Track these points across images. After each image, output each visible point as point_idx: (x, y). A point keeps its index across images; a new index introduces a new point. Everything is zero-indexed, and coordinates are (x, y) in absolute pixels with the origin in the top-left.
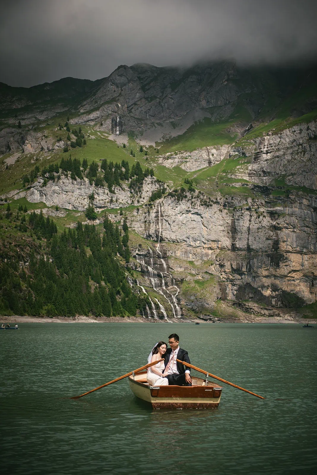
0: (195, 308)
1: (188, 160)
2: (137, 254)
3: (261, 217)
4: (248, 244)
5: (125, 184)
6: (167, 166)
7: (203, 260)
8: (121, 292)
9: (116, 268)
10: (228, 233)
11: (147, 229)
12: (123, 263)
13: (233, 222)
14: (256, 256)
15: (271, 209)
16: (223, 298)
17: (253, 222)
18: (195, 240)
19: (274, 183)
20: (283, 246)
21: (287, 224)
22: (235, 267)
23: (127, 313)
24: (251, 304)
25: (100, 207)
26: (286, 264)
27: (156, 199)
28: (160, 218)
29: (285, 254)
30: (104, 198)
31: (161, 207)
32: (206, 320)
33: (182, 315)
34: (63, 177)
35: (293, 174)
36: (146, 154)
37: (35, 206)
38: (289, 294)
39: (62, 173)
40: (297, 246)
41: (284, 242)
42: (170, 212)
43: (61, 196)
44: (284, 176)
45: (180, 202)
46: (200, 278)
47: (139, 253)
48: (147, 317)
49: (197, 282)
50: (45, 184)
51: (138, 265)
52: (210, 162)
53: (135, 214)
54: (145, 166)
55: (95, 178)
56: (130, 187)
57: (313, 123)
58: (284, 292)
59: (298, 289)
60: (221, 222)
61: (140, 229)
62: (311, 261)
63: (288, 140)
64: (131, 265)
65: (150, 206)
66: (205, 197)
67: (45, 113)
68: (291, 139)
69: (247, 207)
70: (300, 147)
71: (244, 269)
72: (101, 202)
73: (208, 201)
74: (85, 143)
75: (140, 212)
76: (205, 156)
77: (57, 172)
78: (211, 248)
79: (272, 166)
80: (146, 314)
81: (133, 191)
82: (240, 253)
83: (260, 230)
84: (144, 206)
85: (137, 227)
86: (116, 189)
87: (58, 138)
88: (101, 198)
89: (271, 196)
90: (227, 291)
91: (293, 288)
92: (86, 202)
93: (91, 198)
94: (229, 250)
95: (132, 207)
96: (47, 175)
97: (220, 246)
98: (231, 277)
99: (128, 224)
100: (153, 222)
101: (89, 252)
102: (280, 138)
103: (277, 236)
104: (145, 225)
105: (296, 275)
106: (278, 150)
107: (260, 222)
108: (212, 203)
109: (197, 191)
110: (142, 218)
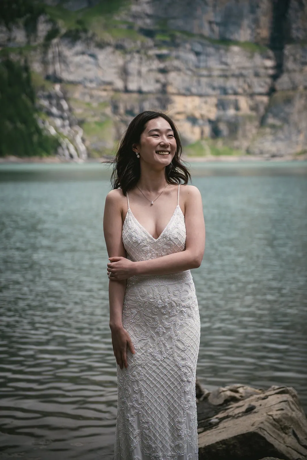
0: (98, 147)
2: (42, 95)
3: (150, 60)
4: (139, 86)
5: (21, 22)
7: (100, 102)
9: (26, 109)
10: (122, 75)
11: (46, 69)
12: (30, 103)
13: (125, 64)
14: (147, 98)
15: (158, 52)
16: (119, 138)
17: (143, 64)
18: (91, 81)
19: (157, 27)
20: (171, 89)
21: (173, 67)
26: (173, 105)
27: (51, 38)
28: (57, 58)
29: (171, 96)
30: (3, 35)
31: (58, 47)
33: (88, 154)
40: (183, 89)
41: (171, 84)
42: (67, 54)
44: (166, 20)
45: (78, 43)
46: (98, 119)
49: (96, 122)
51: (44, 107)
53: (33, 54)
56: (25, 26)
60: (114, 65)
61: (39, 70)
62: (193, 103)
64: (38, 105)
69: (137, 49)
73: (101, 42)
78: (105, 90)
79: (155, 9)
82: (133, 95)
83: (150, 73)
84: (41, 46)
89: (156, 39)
90: (121, 132)
94: (122, 92)
95: (29, 46)
97: (114, 88)
98: (125, 118)
99: (29, 65)
100: (51, 63)
103: (166, 78)
104: (45, 65)
105: (181, 117)
107: (151, 65)
108: (105, 45)
109: (91, 32)
110: (41, 58)
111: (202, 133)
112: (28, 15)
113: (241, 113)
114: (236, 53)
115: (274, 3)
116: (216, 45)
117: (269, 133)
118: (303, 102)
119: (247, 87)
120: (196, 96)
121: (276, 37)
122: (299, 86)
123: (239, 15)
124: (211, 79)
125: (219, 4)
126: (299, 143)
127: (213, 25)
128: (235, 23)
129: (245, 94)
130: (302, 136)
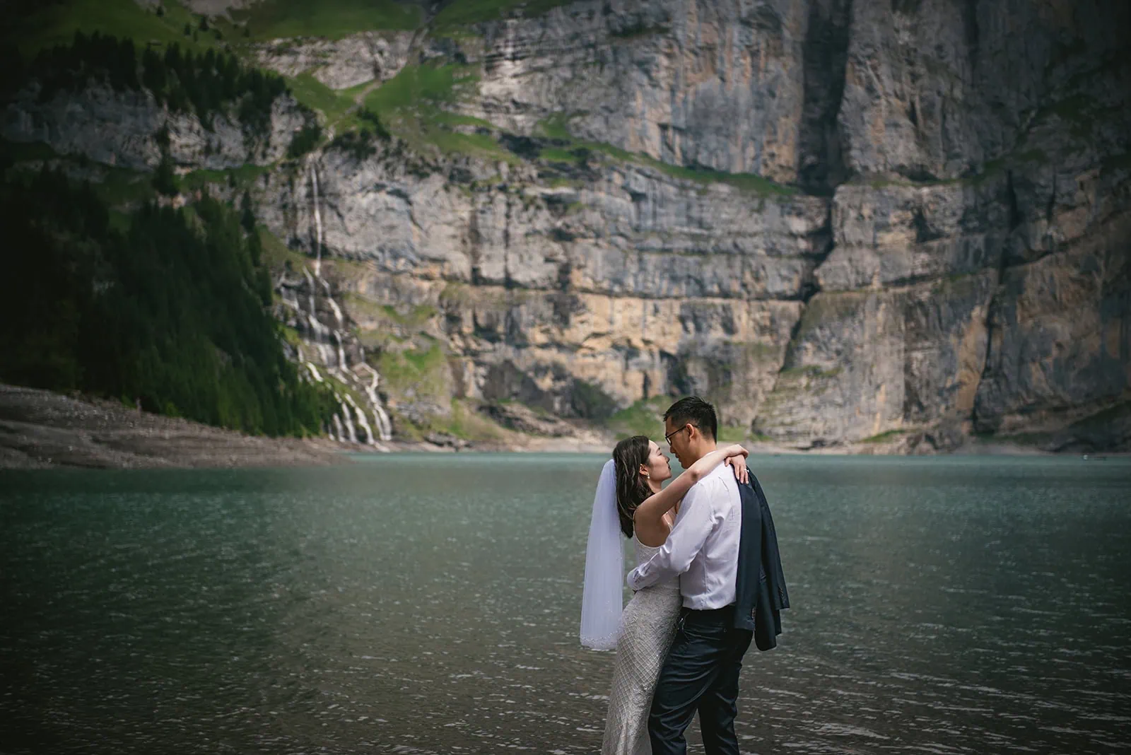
0: (415, 417)
1: (329, 60)
2: (284, 285)
3: (532, 209)
4: (505, 270)
5: (233, 107)
6: (281, 70)
7: (413, 305)
10: (464, 242)
11: (291, 224)
13: (474, 218)
14: (524, 299)
15: (549, 191)
16: (460, 395)
17: (514, 219)
18: (396, 256)
19: (541, 130)
20: (579, 279)
21: (587, 227)
22: (481, 322)
24: (515, 409)
25: (183, 165)
27: (303, 151)
28: (316, 199)
29: (580, 296)
30: (191, 142)
31: (317, 173)
32: (440, 445)
33: (393, 433)
34: (92, 80)
35: (581, 113)
37: (26, 150)
38: (586, 386)
39: (89, 70)
40: (604, 277)
41: (580, 267)
42: (341, 186)
43: (89, 129)
44: (562, 116)
45: (363, 164)
46: (412, 347)
47: (287, 283)
49: (408, 354)
50: (46, 96)
51: (291, 312)
52: (377, 71)
53: (261, 185)
56: (241, 119)
58: (578, 382)
59: (601, 376)
60: (450, 217)
61: (277, 224)
62: (627, 313)
63: (561, 32)
65: (292, 169)
66: (413, 154)
68: (570, 31)
69: (500, 184)
70: (591, 51)
71: (501, 329)
72: (186, 151)
73: (420, 163)
75: (272, 181)
76: (365, 53)
77: (76, 68)
78: (427, 277)
79: (532, 90)
80: (335, 431)
81: (248, 128)
82: (490, 290)
83: (530, 239)
84: (279, 169)
85: (270, 217)
86: (216, 122)
88: (184, 141)
89: (543, 160)
90: (466, 379)
91: (593, 372)
92: (151, 150)
93: (162, 139)
94: (466, 282)
95: (251, 167)
96: (50, 72)
97: (446, 273)
98: (473, 346)
99: (253, 208)
100: (303, 209)
102: (544, 25)
103: (566, 253)
104: (285, 214)
105: (600, 345)
106: (540, 54)
107: (530, 220)
108: (427, 170)
109: (395, 139)
110: (277, 196)
111: (647, 383)
112: (248, 94)
113: (735, 339)
114: (724, 200)
115: (806, 88)
116: (677, 181)
117: (808, 387)
118: (880, 315)
119: (748, 277)
120: (631, 295)
121: (812, 167)
122: (871, 277)
123: (731, 114)
124: (667, 257)
125: (682, 86)
126: (874, 414)
127: (670, 133)
128: (718, 131)
129: (745, 295)
130: (881, 397)
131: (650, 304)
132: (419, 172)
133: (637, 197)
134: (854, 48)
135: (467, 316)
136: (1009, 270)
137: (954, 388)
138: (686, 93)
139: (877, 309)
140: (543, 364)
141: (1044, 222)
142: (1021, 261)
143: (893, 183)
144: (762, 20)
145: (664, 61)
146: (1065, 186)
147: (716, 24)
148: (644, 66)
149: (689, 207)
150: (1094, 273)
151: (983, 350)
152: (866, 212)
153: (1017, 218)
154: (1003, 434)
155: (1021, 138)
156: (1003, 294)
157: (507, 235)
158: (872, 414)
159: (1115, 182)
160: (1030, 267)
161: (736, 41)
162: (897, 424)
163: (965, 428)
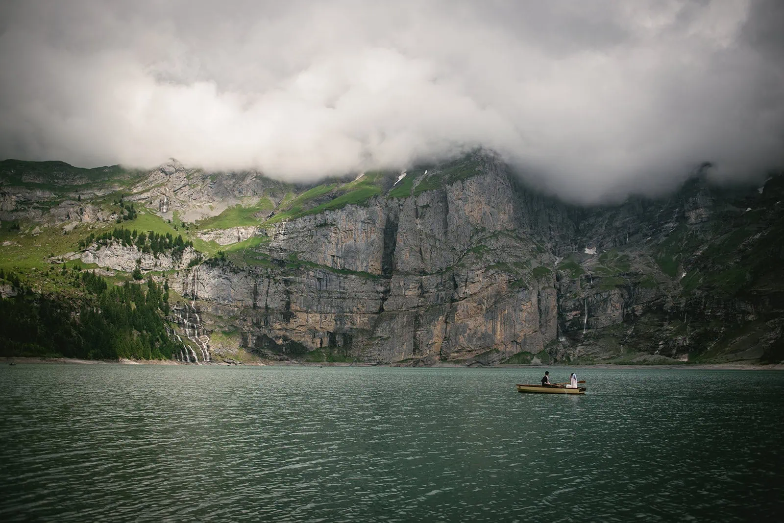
0: (221, 354)
1: (222, 236)
2: (175, 309)
3: (277, 284)
4: (266, 304)
5: (168, 252)
6: (204, 239)
7: (230, 316)
8: (160, 340)
9: (157, 320)
10: (251, 295)
11: (185, 289)
12: (163, 316)
13: (255, 286)
14: (272, 314)
15: (286, 278)
16: (243, 346)
17: (271, 287)
18: (224, 300)
19: (288, 258)
20: (293, 307)
21: (297, 290)
22: (255, 321)
23: (164, 357)
24: (266, 351)
25: (146, 270)
26: (295, 320)
27: (193, 265)
28: (196, 281)
29: (294, 313)
30: (149, 262)
31: (197, 272)
32: (229, 363)
33: (210, 359)
34: (115, 243)
35: (303, 252)
36: (187, 230)
37: (88, 266)
38: (296, 343)
39: (115, 240)
40: (304, 306)
41: (294, 303)
42: (205, 277)
43: (112, 259)
44: (296, 253)
45: (214, 269)
46: (227, 330)
47: (177, 308)
48: (181, 360)
49: (224, 332)
50: (98, 249)
51: (176, 318)
52: (239, 239)
53: (176, 276)
54: (185, 239)
55: (143, 246)
56: (172, 255)
57: (319, 214)
58: (293, 342)
59: (303, 340)
60: (246, 286)
61: (179, 289)
62: (314, 319)
63: (300, 226)
64: (170, 318)
65: (188, 271)
66: (234, 266)
67: (103, 190)
68: (303, 226)
69: (267, 275)
70: (309, 232)
71: (262, 324)
73: (236, 269)
74: (136, 217)
75: (180, 275)
76: (235, 234)
77: (110, 239)
78: (236, 307)
79: (288, 245)
81: (174, 258)
82: (260, 310)
83: (276, 294)
84: (183, 271)
85: (177, 287)
86: (161, 256)
87: (113, 212)
88: (147, 262)
89: (286, 268)
90: (248, 340)
91: (299, 339)
92: (134, 265)
93: (139, 262)
94: (251, 308)
95: (172, 271)
96: (101, 241)
97: (244, 305)
98: (252, 329)
99: (169, 285)
100: (190, 284)
101: (133, 306)
102: (295, 224)
103: (289, 298)
104: (183, 286)
105: (302, 329)
106: (293, 233)
107: (277, 287)
108: (239, 271)
109: (228, 261)
110: (181, 280)
111: (322, 343)
112: (176, 248)
113: (355, 327)
114: (353, 280)
115: (385, 243)
116: (336, 274)
117: (377, 344)
118: (405, 319)
119: (359, 306)
120: (316, 312)
121: (387, 269)
122: (402, 306)
123: (357, 251)
124: (330, 299)
125: (340, 243)
126: (402, 353)
127: (336, 258)
128: (353, 257)
129: (359, 312)
130: (404, 347)
131: (323, 316)
132: (235, 271)
133: (319, 279)
134: (399, 230)
135: (249, 319)
136: (453, 303)
137: (432, 344)
138: (342, 245)
139: (404, 317)
140: (279, 336)
141: (464, 287)
142: (456, 300)
143: (412, 274)
144: (369, 221)
145: (334, 235)
146: (470, 275)
147: (353, 223)
148: (325, 236)
149: (340, 283)
150: (482, 304)
151: (444, 331)
152: (402, 284)
153: (456, 286)
154: (450, 360)
155: (460, 259)
156: (451, 312)
157: (267, 292)
158: (400, 353)
159: (490, 274)
160: (459, 302)
161: (360, 228)
162: (411, 356)
163: (437, 358)
